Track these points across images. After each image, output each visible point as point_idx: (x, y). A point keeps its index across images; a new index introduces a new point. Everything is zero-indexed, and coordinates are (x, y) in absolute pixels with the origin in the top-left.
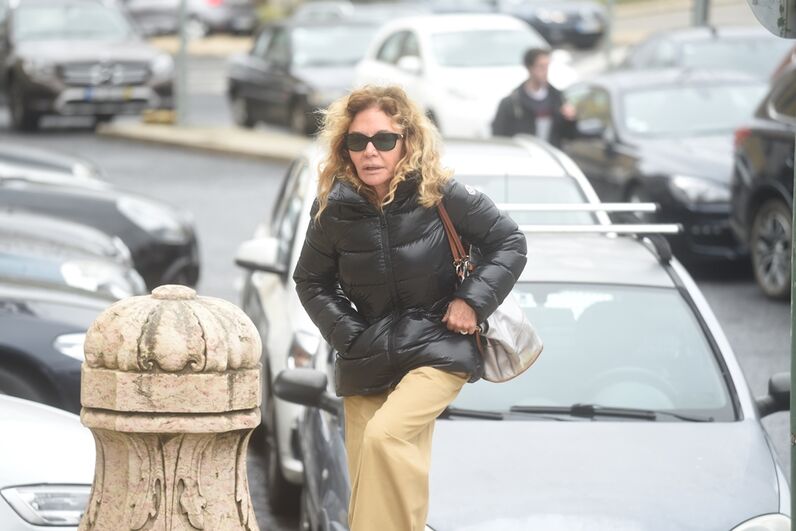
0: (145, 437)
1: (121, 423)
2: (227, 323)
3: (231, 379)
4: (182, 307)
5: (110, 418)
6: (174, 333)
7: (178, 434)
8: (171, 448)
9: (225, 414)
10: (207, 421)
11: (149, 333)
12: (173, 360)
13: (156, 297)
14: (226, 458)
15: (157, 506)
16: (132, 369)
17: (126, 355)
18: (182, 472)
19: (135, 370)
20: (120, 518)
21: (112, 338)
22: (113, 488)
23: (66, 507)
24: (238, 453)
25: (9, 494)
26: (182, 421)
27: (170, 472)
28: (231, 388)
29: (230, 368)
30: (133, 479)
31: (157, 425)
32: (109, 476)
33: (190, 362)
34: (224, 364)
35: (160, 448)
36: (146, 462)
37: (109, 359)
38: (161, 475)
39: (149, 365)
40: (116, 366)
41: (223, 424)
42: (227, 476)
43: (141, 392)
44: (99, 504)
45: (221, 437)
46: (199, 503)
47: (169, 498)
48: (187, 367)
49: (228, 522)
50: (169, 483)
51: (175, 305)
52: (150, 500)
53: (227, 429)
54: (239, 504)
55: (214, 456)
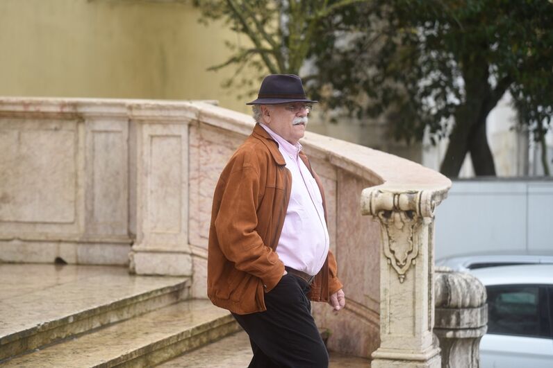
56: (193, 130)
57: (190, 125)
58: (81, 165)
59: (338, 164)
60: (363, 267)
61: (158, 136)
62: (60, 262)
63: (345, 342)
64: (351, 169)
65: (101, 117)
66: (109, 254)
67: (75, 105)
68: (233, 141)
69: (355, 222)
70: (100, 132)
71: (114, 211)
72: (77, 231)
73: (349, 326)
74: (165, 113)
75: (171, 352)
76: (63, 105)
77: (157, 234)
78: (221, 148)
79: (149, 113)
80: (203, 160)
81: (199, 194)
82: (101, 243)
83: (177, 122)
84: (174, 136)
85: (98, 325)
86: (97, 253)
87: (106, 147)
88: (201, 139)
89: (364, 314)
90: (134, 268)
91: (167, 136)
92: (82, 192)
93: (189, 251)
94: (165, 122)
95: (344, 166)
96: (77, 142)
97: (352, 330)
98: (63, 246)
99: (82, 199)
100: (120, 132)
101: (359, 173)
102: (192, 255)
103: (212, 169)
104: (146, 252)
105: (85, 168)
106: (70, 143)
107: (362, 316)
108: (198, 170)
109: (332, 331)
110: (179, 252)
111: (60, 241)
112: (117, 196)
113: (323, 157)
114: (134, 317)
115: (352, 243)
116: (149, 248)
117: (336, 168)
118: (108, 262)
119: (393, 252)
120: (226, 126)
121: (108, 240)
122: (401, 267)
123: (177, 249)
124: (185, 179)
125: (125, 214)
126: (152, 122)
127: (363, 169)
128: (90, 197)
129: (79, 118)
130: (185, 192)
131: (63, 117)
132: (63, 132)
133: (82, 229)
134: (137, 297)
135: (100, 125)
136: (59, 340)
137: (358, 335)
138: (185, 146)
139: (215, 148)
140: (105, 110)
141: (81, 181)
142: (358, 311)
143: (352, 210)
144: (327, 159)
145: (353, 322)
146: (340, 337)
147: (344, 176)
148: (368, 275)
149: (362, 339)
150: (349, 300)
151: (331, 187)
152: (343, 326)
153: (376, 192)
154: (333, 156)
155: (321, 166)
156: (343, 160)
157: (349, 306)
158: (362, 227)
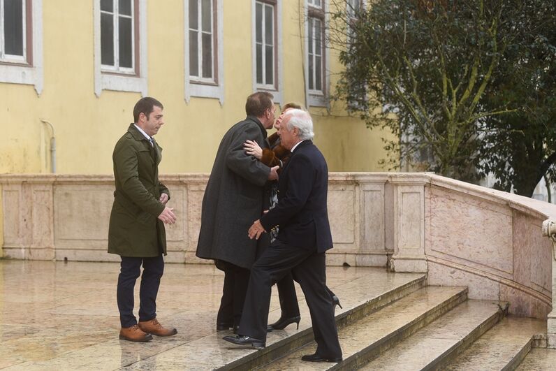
56: (426, 189)
57: (425, 186)
58: (357, 211)
59: (514, 207)
60: (530, 266)
61: (407, 193)
62: (346, 265)
63: (520, 309)
64: (523, 210)
65: (369, 182)
66: (375, 260)
67: (354, 176)
68: (450, 195)
69: (525, 240)
70: (368, 191)
71: (377, 236)
72: (355, 248)
73: (522, 300)
74: (411, 180)
75: (434, 316)
76: (348, 176)
77: (408, 249)
78: (443, 199)
79: (401, 180)
80: (433, 206)
81: (431, 225)
82: (370, 254)
83: (418, 184)
84: (416, 193)
85: (390, 301)
86: (367, 260)
87: (372, 200)
88: (432, 194)
89: (531, 292)
90: (394, 268)
91: (412, 193)
92: (358, 225)
93: (425, 258)
94: (410, 185)
95: (518, 208)
96: (355, 197)
97: (524, 302)
98: (347, 256)
99: (358, 229)
100: (380, 191)
101: (528, 212)
102: (427, 260)
103: (438, 211)
104: (400, 259)
105: (360, 212)
106: (351, 198)
107: (530, 294)
108: (430, 212)
109: (512, 303)
110: (420, 259)
111: (346, 253)
112: (378, 228)
113: (505, 203)
114: (404, 296)
115: (522, 252)
116: (402, 257)
117: (512, 209)
118: (374, 265)
120: (446, 186)
121: (374, 252)
123: (419, 257)
124: (423, 217)
125: (383, 237)
126: (403, 184)
127: (531, 210)
128: (363, 228)
129: (356, 183)
130: (422, 224)
131: (347, 183)
132: (347, 192)
133: (358, 247)
134: (405, 285)
135: (368, 187)
136: (375, 310)
137: (528, 305)
138: (422, 199)
139: (440, 199)
140: (371, 178)
141: (357, 219)
142: (528, 291)
143: (523, 233)
144: (508, 204)
145: (524, 298)
146: (516, 306)
147: (518, 214)
148: (533, 271)
149: (531, 307)
150: (522, 285)
151: (510, 220)
152: (518, 300)
153: (550, 223)
154: (512, 203)
155: (503, 209)
156: (518, 205)
157: (522, 288)
158: (529, 243)
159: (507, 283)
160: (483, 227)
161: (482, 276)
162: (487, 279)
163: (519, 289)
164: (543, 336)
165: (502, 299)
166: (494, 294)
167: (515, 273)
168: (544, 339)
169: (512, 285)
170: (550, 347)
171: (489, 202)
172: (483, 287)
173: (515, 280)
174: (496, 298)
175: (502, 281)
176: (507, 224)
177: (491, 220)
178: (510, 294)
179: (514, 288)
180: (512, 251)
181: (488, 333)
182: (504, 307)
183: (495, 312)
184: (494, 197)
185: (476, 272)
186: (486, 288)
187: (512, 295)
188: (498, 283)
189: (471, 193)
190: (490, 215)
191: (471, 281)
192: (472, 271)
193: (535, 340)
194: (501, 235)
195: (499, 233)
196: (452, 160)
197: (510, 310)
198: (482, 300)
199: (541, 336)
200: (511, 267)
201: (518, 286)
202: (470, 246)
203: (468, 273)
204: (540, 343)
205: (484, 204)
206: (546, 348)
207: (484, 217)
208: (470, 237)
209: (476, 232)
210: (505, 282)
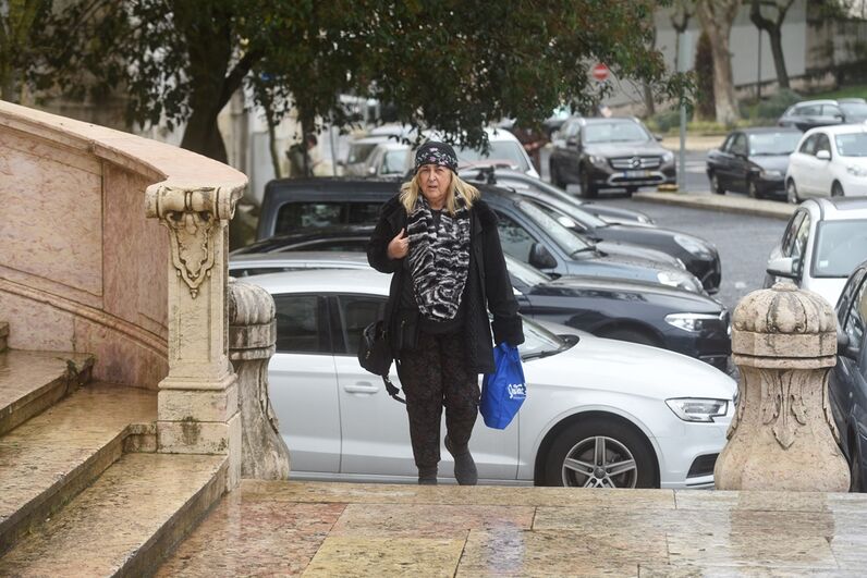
0: (771, 371)
1: (757, 362)
2: (818, 305)
3: (821, 338)
4: (791, 296)
5: (751, 359)
6: (787, 310)
7: (790, 369)
8: (786, 377)
9: (817, 358)
10: (807, 361)
11: (773, 310)
12: (788, 327)
13: (775, 290)
14: (818, 384)
15: (778, 411)
16: (763, 332)
17: (759, 323)
18: (793, 391)
19: (765, 332)
20: (757, 417)
21: (751, 314)
22: (751, 400)
23: (700, 411)
24: (824, 381)
25: (670, 403)
26: (793, 361)
27: (785, 391)
28: (821, 343)
29: (820, 331)
30: (764, 395)
31: (778, 364)
32: (750, 393)
33: (796, 328)
34: (817, 329)
35: (780, 377)
36: (771, 385)
37: (750, 325)
38: (780, 393)
39: (773, 329)
40: (754, 330)
41: (816, 364)
42: (818, 394)
43: (769, 345)
44: (743, 408)
45: (815, 371)
46: (802, 409)
47: (785, 406)
48: (795, 330)
49: (820, 421)
50: (785, 397)
51: (787, 294)
52: (774, 407)
53: (819, 367)
54: (825, 410)
55: (811, 382)
59: (104, 155)
60: (137, 279)
63: (115, 369)
64: (121, 162)
69: (126, 226)
73: (119, 351)
89: (139, 335)
95: (112, 158)
97: (123, 356)
101: (131, 166)
107: (137, 339)
109: (99, 357)
113: (85, 146)
115: (122, 251)
117: (101, 160)
119: (183, 262)
122: (193, 279)
127: (136, 161)
137: (132, 360)
142: (132, 332)
143: (122, 212)
144: (91, 149)
145: (126, 345)
146: (109, 364)
147: (111, 172)
148: (143, 290)
149: (138, 366)
150: (120, 319)
151: (95, 182)
152: (113, 350)
153: (162, 190)
154: (98, 146)
155: (81, 158)
156: (110, 150)
157: (120, 327)
158: (135, 232)
159: (91, 315)
160: (39, 197)
161: (38, 301)
162: (48, 308)
163: (114, 328)
164: (149, 428)
165: (80, 349)
166: (63, 338)
167: (107, 294)
168: (150, 434)
169: (98, 318)
170: (164, 450)
171: (53, 145)
172: (40, 324)
173: (107, 309)
174: (68, 347)
175: (81, 311)
176: (89, 191)
177: (57, 182)
178: (95, 339)
179: (104, 325)
180: (99, 247)
181: (33, 421)
182: (80, 366)
183: (57, 377)
184: (61, 133)
185: (25, 293)
186: (46, 326)
187: (100, 341)
188: (70, 316)
189: (13, 124)
190: (54, 172)
191: (15, 311)
192: (17, 290)
193: (131, 435)
194: (78, 214)
195: (73, 209)
196: (18, 55)
197: (96, 372)
198: (38, 351)
199: (144, 427)
200: (99, 282)
201: (112, 322)
202: (11, 236)
203: (9, 295)
204: (142, 443)
205: (42, 150)
206: (155, 452)
207: (43, 176)
208: (14, 217)
209: (26, 208)
210: (85, 313)
